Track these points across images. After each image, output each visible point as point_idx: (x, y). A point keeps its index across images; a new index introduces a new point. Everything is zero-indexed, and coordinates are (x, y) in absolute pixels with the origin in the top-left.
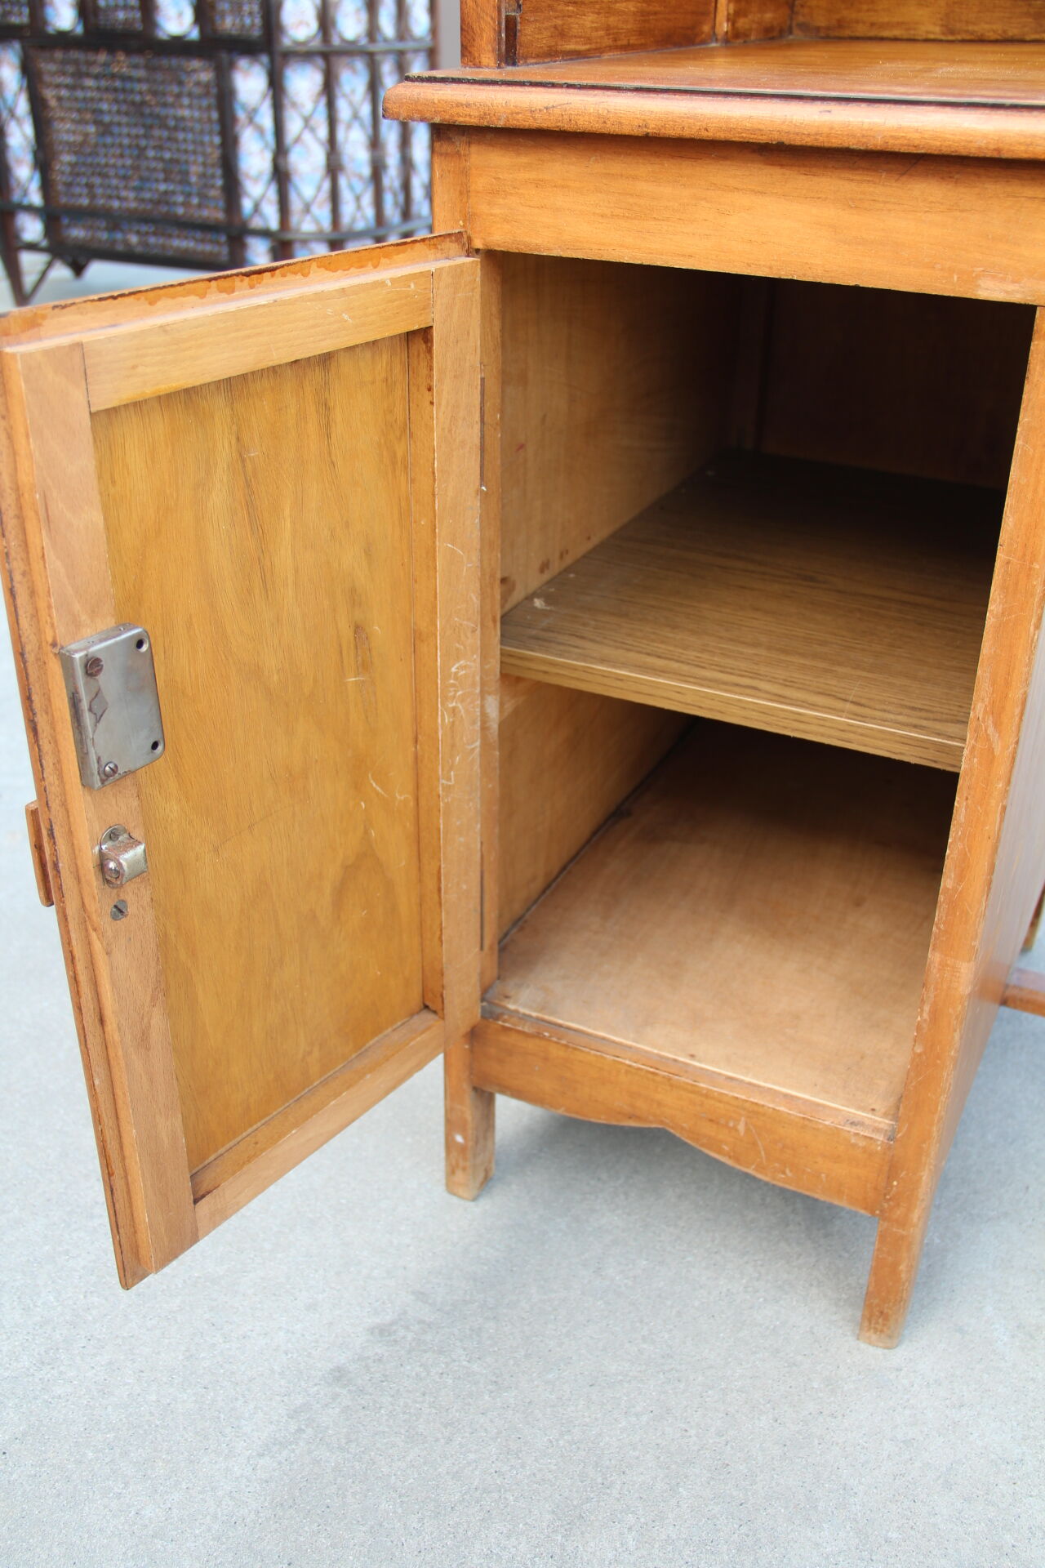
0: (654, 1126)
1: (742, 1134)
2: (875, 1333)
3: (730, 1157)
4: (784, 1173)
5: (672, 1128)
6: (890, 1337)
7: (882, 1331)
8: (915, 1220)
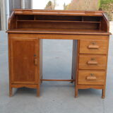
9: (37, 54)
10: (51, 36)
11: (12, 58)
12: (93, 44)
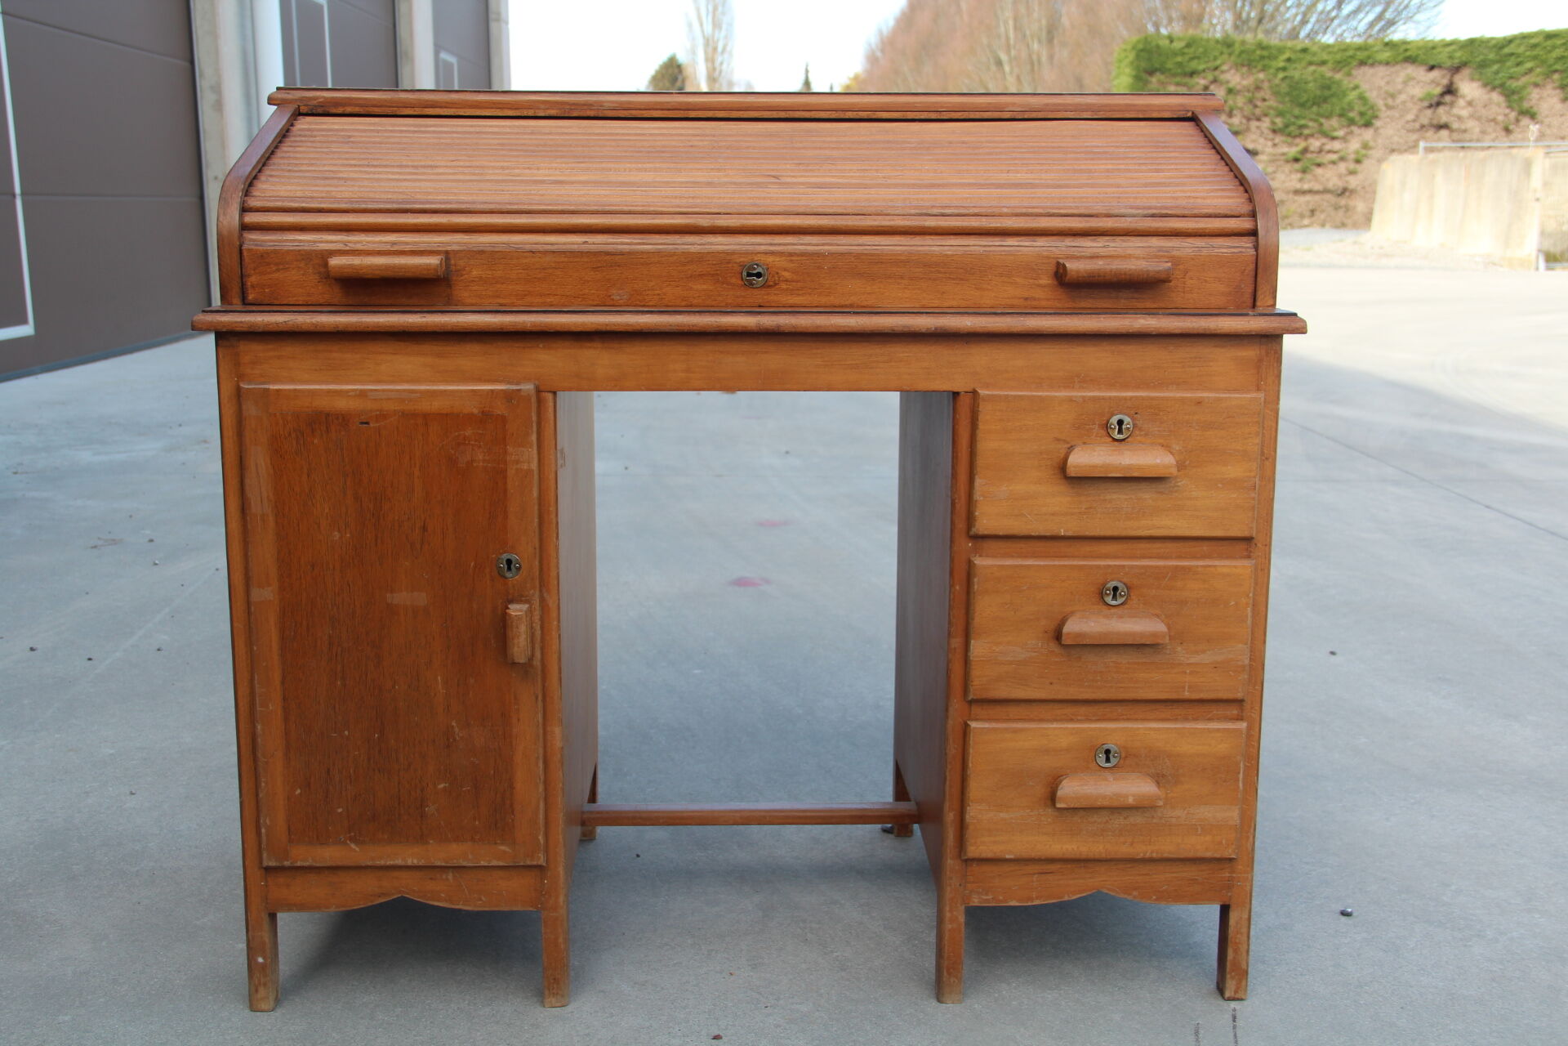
0: (395, 897)
1: (451, 881)
2: (553, 997)
3: (446, 901)
4: (481, 900)
5: (408, 894)
6: (563, 996)
7: (557, 993)
8: (561, 903)
9: (524, 552)
10: (675, 356)
11: (266, 594)
12: (1117, 433)
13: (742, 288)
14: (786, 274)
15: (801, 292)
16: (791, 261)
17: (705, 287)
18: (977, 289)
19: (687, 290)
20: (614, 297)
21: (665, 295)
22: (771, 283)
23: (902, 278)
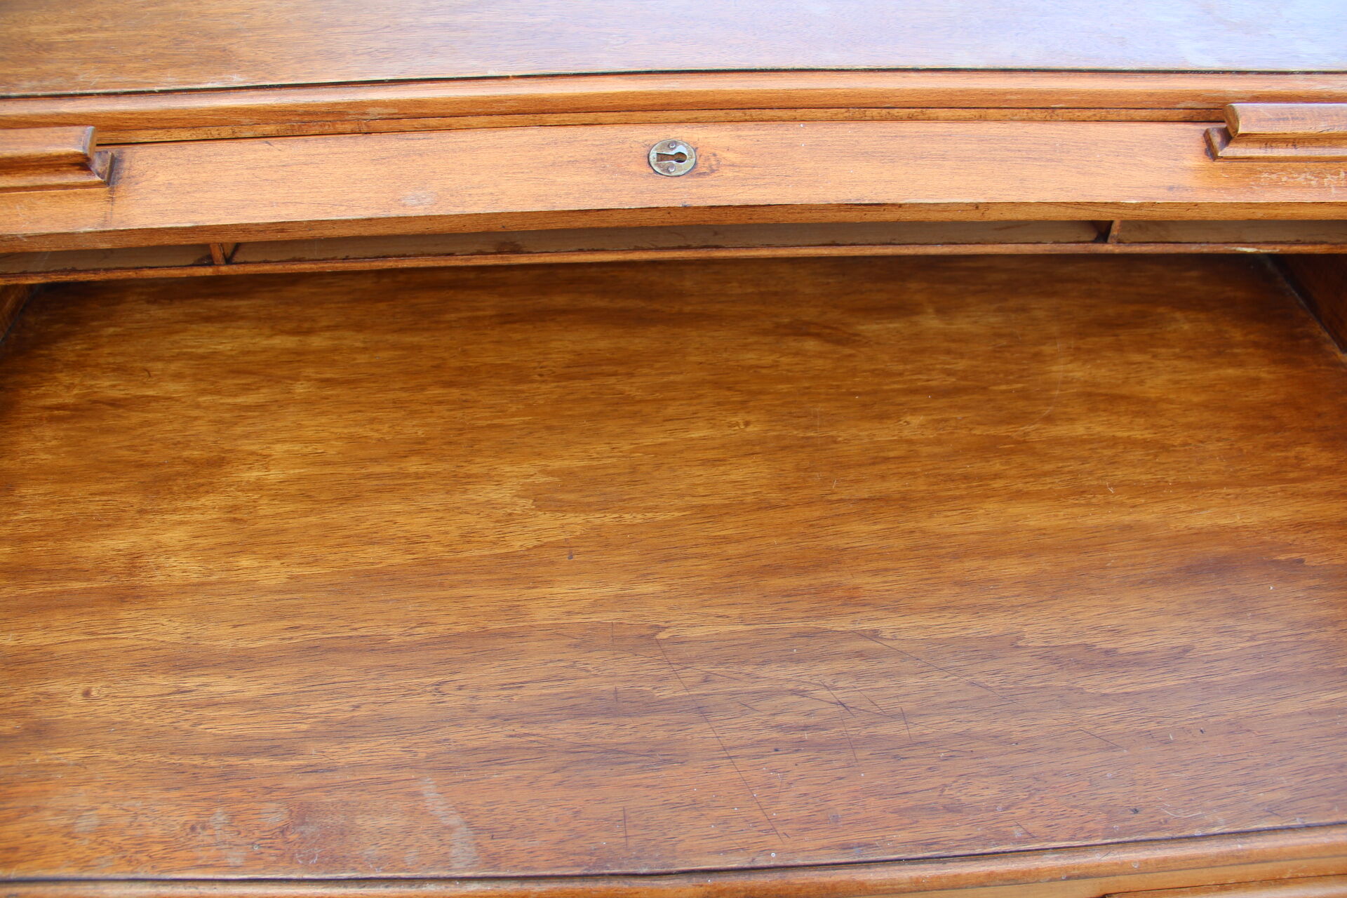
13: (651, 179)
14: (731, 157)
15: (760, 182)
16: (739, 136)
17: (578, 179)
18: (1084, 174)
19: (545, 184)
20: (408, 202)
21: (503, 193)
22: (704, 170)
23: (944, 158)
